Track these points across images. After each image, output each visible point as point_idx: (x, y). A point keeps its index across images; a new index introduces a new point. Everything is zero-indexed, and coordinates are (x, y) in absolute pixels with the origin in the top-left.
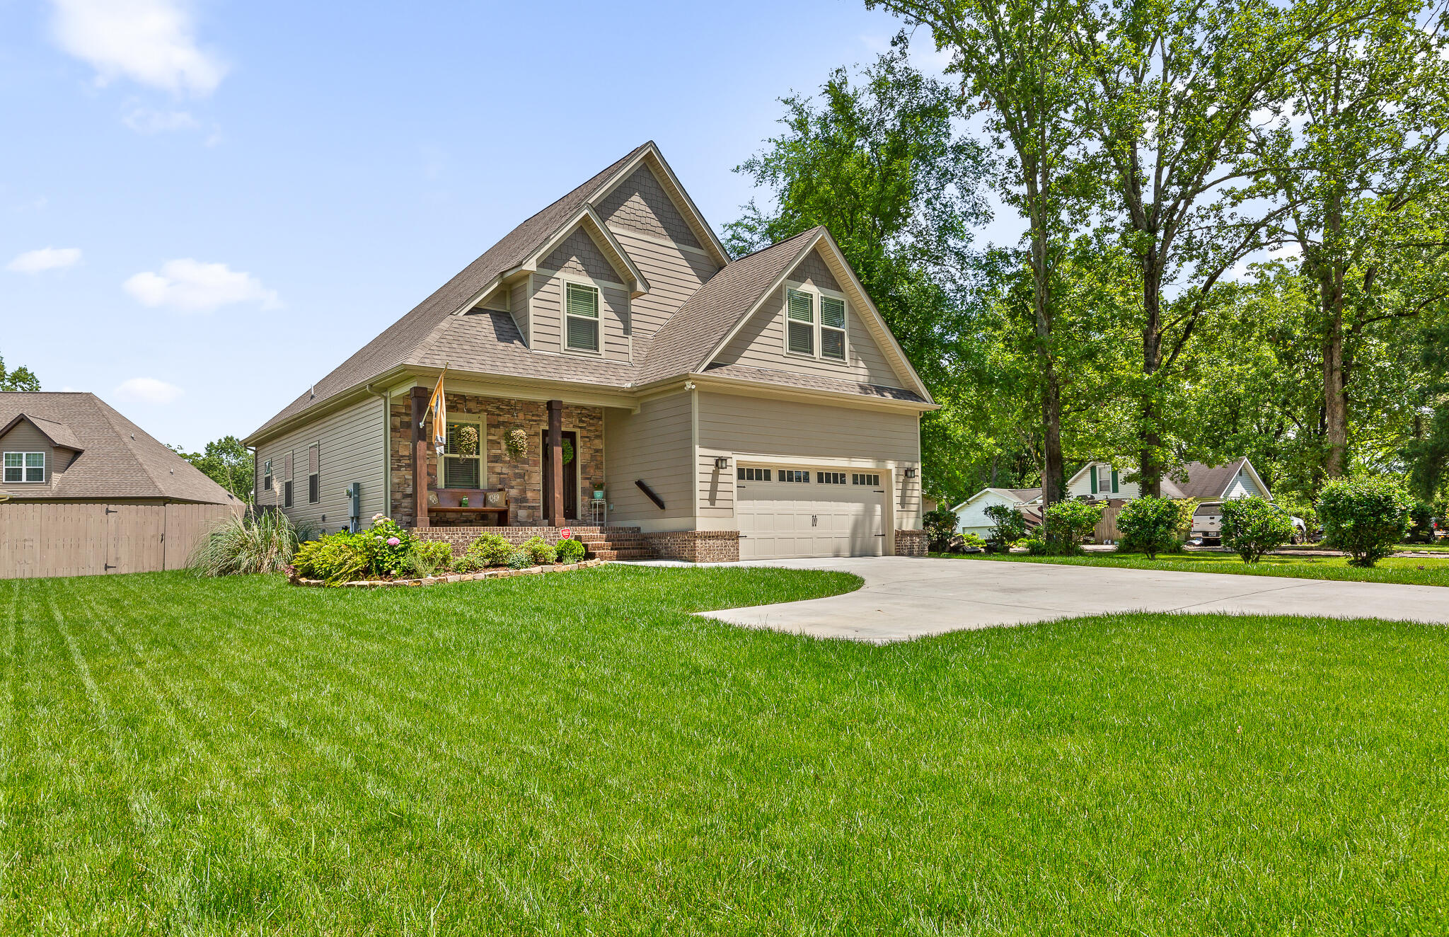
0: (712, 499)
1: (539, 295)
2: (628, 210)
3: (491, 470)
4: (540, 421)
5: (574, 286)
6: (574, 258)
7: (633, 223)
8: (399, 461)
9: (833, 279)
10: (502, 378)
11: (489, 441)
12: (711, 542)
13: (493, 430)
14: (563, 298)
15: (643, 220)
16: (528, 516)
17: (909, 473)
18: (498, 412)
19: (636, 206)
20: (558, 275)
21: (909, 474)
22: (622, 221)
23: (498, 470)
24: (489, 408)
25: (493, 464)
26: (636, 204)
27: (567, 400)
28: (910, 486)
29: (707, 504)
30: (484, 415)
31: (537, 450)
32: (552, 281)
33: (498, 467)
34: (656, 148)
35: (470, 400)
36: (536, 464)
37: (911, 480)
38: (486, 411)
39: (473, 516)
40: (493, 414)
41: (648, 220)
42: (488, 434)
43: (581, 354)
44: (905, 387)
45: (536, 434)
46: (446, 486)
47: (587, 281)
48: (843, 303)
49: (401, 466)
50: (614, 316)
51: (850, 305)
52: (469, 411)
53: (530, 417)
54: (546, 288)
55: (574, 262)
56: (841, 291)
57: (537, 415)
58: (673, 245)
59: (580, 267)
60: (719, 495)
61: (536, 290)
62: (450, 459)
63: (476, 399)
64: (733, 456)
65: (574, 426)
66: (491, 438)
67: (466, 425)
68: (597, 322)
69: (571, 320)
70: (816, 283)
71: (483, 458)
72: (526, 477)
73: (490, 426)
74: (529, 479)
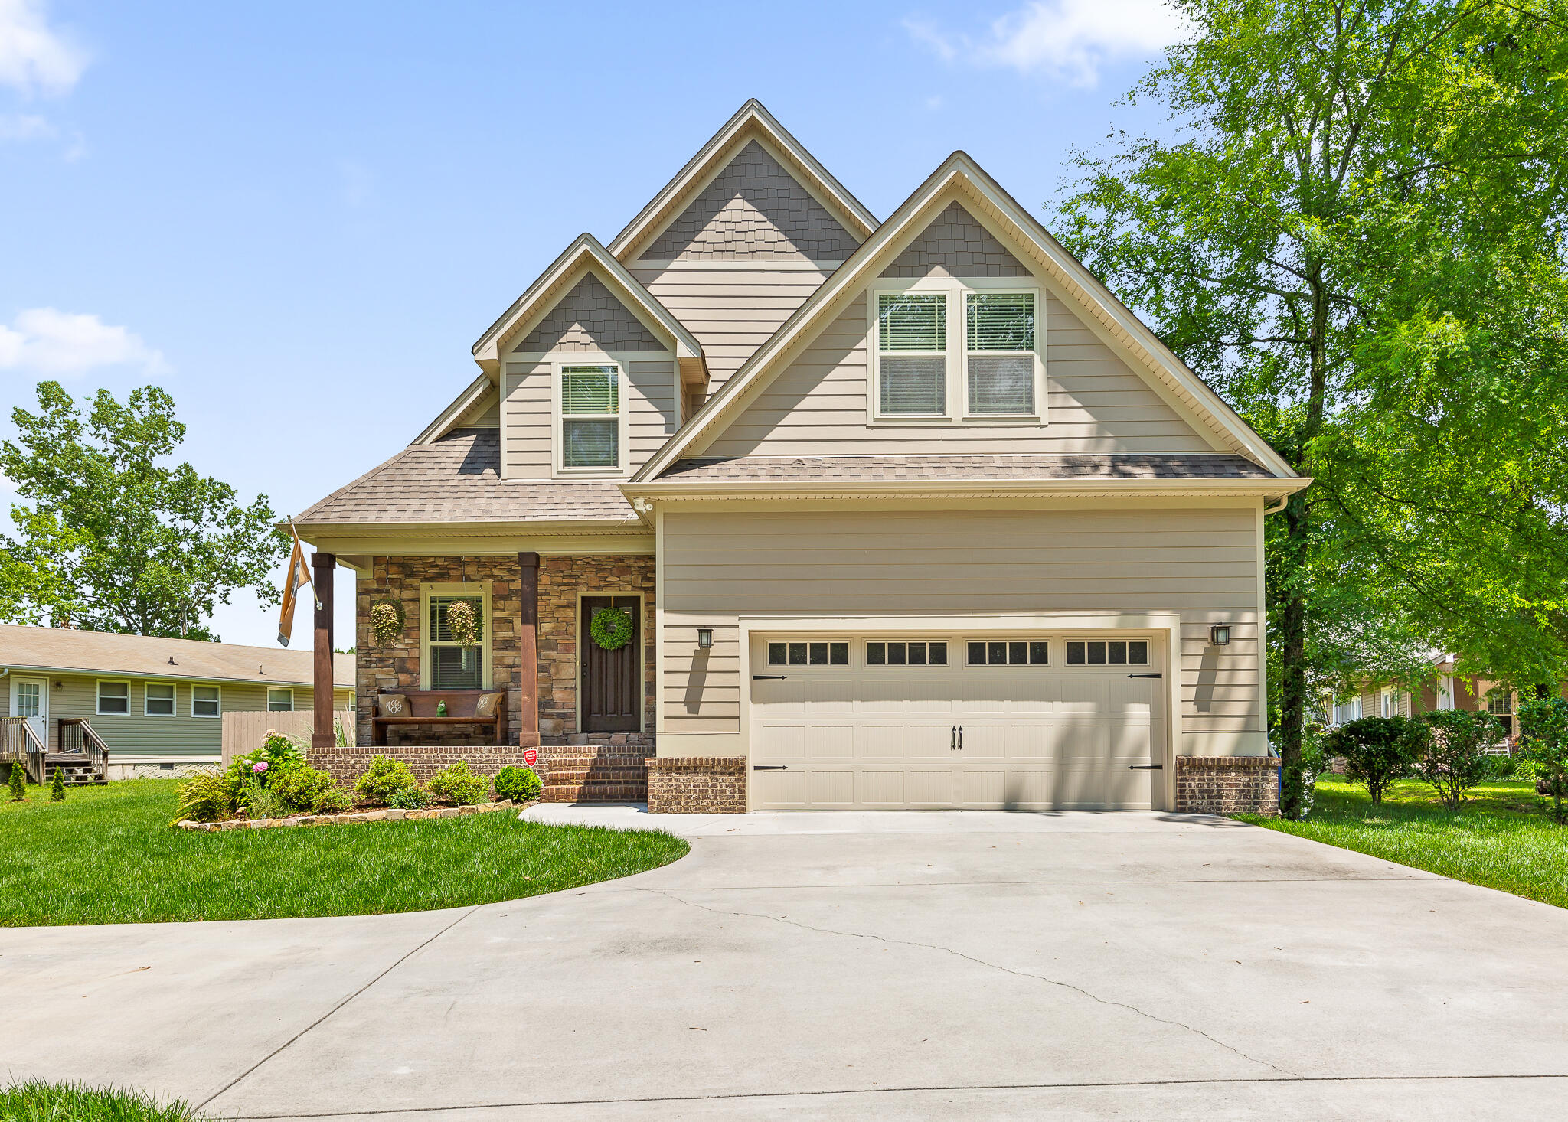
0: (693, 703)
1: (517, 394)
2: (721, 227)
3: (498, 662)
4: (577, 584)
5: (575, 369)
6: (576, 326)
7: (730, 246)
8: (368, 655)
9: (1005, 252)
10: (420, 527)
11: (495, 619)
12: (682, 778)
13: (501, 604)
14: (557, 393)
15: (750, 237)
16: (555, 729)
17: (1220, 635)
18: (508, 576)
19: (737, 216)
20: (548, 357)
21: (1222, 637)
22: (709, 248)
23: (509, 661)
24: (496, 572)
25: (500, 654)
26: (738, 211)
27: (545, 549)
28: (1225, 663)
29: (683, 710)
30: (488, 584)
31: (571, 629)
32: (539, 369)
33: (509, 657)
34: (762, 109)
35: (468, 563)
36: (568, 649)
37: (1227, 650)
38: (489, 576)
39: (470, 729)
40: (501, 580)
41: (760, 235)
42: (494, 610)
43: (588, 476)
44: (1219, 448)
45: (571, 605)
46: (434, 687)
47: (599, 358)
48: (1030, 297)
49: (371, 662)
50: (647, 406)
51: (1051, 299)
52: (468, 579)
53: (558, 580)
54: (528, 381)
55: (577, 332)
56: (1027, 273)
57: (571, 576)
58: (810, 265)
59: (587, 338)
60: (707, 694)
61: (511, 389)
62: (443, 648)
63: (477, 560)
64: (741, 623)
65: (634, 588)
66: (498, 614)
67: (458, 599)
68: (615, 421)
69: (568, 425)
70: (955, 271)
71: (486, 645)
72: (553, 670)
73: (497, 597)
74: (558, 671)
